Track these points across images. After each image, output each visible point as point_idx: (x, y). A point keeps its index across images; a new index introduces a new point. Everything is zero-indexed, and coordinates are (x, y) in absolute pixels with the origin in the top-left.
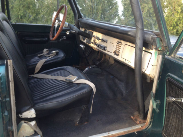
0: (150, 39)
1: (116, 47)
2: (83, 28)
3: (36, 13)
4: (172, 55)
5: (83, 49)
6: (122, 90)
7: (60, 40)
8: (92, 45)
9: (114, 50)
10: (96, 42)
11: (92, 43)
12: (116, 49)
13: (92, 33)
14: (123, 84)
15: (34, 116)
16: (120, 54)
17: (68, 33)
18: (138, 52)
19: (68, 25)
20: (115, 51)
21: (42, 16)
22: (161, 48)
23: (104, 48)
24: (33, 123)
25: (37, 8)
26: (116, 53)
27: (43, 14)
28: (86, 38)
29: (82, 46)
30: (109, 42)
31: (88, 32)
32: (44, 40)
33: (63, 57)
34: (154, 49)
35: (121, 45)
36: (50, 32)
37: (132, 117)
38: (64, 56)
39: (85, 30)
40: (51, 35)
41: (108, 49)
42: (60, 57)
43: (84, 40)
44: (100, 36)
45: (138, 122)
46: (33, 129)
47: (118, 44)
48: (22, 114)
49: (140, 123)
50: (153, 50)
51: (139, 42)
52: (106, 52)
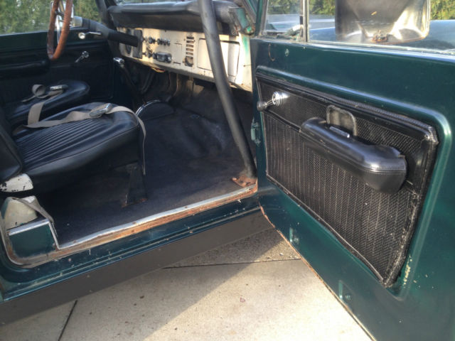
0: (228, 15)
1: (187, 49)
2: (123, 27)
3: (17, 18)
4: (260, 34)
5: (122, 66)
6: (219, 139)
7: (77, 61)
8: (146, 59)
9: (184, 55)
10: (151, 51)
11: (144, 54)
12: (187, 53)
13: (141, 32)
14: (217, 127)
15: (30, 186)
16: (195, 61)
17: (82, 36)
18: (211, 42)
19: (81, 21)
20: (186, 59)
21: (34, 22)
22: (250, 28)
23: (167, 58)
24: (31, 199)
25: (18, 5)
26: (188, 62)
27: (35, 17)
28: (132, 47)
29: (119, 60)
30: (172, 43)
31: (132, 32)
32: (39, 64)
33: (83, 92)
34: (240, 34)
35: (193, 42)
36: (48, 45)
37: (235, 179)
38: (86, 90)
39: (128, 31)
40: (50, 50)
41: (173, 59)
42: (78, 92)
43: (129, 53)
44: (155, 34)
45: (244, 184)
46: (32, 209)
47: (188, 42)
48: (5, 185)
49: (248, 184)
50: (238, 35)
51: (207, 22)
52: (172, 66)
